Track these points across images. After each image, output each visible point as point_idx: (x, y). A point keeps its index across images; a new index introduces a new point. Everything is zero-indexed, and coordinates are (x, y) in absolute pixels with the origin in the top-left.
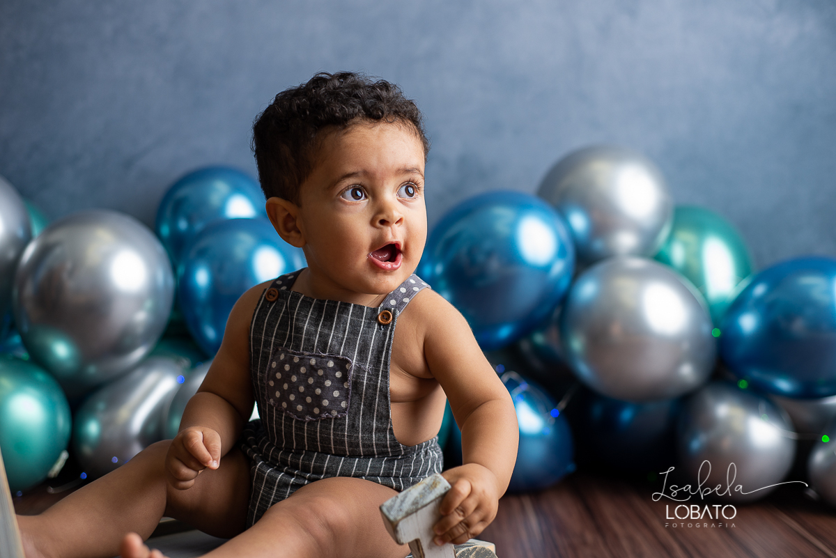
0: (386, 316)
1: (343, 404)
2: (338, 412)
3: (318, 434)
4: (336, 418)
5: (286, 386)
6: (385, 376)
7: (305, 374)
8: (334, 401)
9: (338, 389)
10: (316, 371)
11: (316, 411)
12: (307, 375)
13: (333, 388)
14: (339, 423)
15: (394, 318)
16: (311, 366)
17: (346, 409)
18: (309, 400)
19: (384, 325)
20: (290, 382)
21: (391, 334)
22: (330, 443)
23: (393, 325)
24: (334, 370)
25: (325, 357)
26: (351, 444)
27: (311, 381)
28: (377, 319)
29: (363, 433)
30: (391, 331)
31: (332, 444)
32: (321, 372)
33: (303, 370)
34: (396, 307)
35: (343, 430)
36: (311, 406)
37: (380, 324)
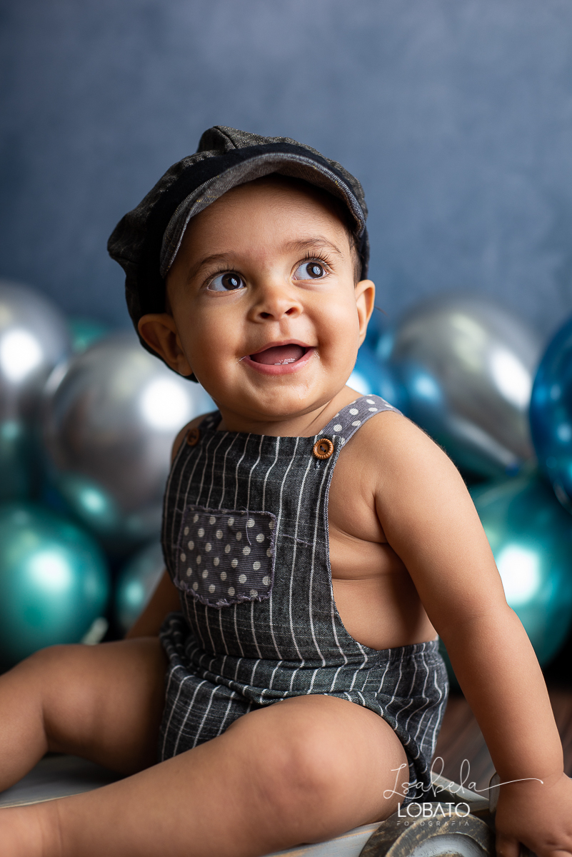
0: (324, 446)
1: (266, 581)
2: (260, 592)
3: (236, 627)
4: (256, 601)
5: (199, 560)
6: (322, 536)
7: (222, 540)
8: (254, 576)
9: (259, 559)
10: (234, 535)
11: (231, 592)
12: (224, 542)
13: (253, 557)
14: (261, 607)
15: (335, 450)
16: (229, 528)
17: (269, 587)
18: (224, 576)
19: (321, 460)
20: (204, 553)
21: (328, 474)
22: (252, 640)
23: (332, 460)
24: (254, 531)
25: (245, 514)
26: (281, 641)
27: (228, 549)
28: (312, 451)
29: (295, 623)
30: (329, 469)
31: (255, 641)
32: (239, 536)
33: (219, 534)
34: (341, 434)
35: (266, 619)
36: (226, 585)
37: (316, 459)
